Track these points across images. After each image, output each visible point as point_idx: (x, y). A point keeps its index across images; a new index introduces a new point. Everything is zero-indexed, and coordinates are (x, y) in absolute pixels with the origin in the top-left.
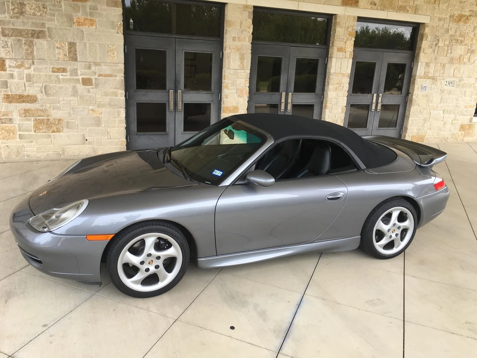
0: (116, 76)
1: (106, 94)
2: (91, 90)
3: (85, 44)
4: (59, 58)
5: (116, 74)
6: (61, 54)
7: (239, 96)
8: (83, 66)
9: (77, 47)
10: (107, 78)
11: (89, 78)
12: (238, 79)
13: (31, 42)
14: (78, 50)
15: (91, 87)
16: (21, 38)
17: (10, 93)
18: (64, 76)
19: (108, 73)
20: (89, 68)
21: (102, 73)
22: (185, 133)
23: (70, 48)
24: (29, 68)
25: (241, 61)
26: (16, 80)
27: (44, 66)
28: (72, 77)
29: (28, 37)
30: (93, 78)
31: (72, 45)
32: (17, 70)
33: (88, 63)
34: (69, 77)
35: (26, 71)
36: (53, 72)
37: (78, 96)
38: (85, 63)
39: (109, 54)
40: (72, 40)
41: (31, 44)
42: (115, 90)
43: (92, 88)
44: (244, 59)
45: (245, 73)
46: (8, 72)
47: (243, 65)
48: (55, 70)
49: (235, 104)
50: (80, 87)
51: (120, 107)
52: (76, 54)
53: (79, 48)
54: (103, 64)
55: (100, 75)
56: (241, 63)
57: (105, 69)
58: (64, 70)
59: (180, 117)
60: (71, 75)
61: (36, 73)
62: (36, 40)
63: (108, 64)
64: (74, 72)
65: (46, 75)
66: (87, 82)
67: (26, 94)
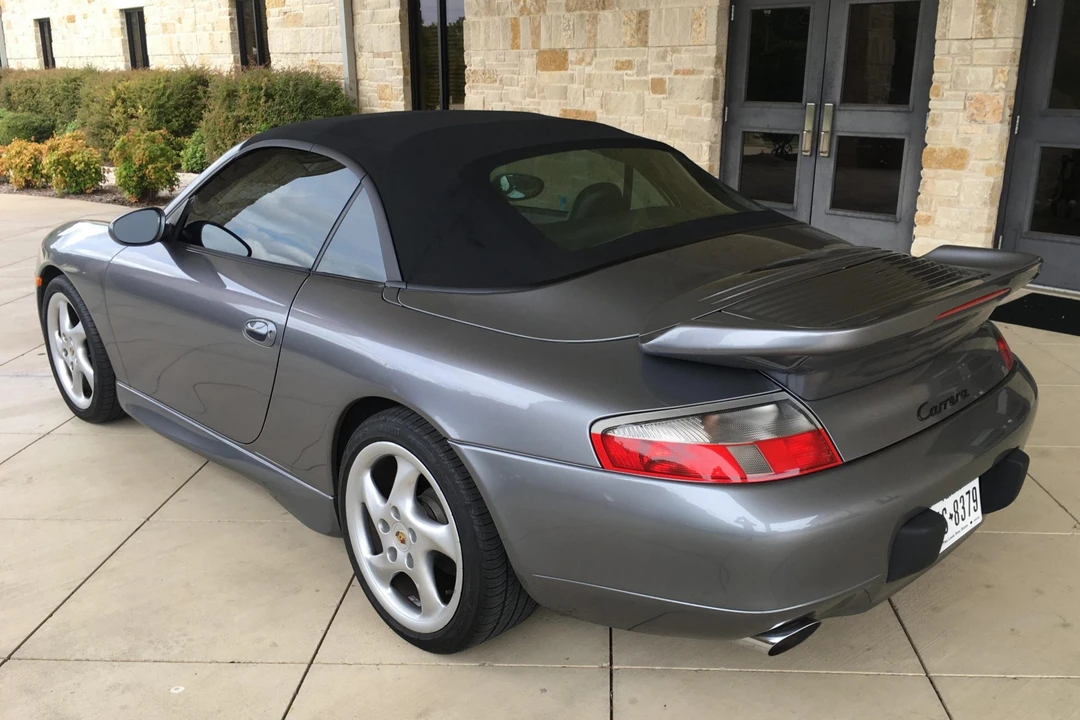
0: (701, 72)
1: (682, 111)
2: (663, 102)
3: (660, 12)
4: (624, 43)
5: (700, 68)
6: (627, 32)
7: (972, 119)
8: (655, 55)
9: (651, 19)
10: (686, 77)
11: (661, 79)
12: (970, 69)
13: (595, 17)
14: (650, 25)
15: (662, 96)
16: (585, 12)
17: (568, 108)
18: (630, 75)
19: (688, 66)
20: (664, 58)
21: (680, 67)
22: (832, 212)
23: (639, 22)
24: (590, 64)
25: (984, 13)
26: (575, 86)
27: (607, 59)
28: (638, 79)
29: (592, 9)
30: (667, 77)
31: (643, 15)
32: (578, 67)
33: (662, 49)
34: (634, 78)
35: (588, 70)
36: (617, 69)
37: (644, 113)
38: (658, 49)
39: (694, 26)
40: (643, 7)
41: (595, 20)
42: (698, 102)
43: (664, 98)
44: (994, 8)
45: (995, 48)
46: (569, 72)
47: (989, 25)
48: (619, 65)
49: (958, 145)
50: (650, 97)
51: (702, 139)
52: (646, 33)
53: (652, 18)
54: (684, 48)
55: (677, 73)
56: (983, 20)
57: (685, 59)
58: (628, 65)
59: (826, 170)
60: (638, 74)
61: (598, 72)
62: (601, 13)
63: (692, 48)
64: (643, 68)
65: (608, 75)
66: (658, 86)
67: (584, 109)
